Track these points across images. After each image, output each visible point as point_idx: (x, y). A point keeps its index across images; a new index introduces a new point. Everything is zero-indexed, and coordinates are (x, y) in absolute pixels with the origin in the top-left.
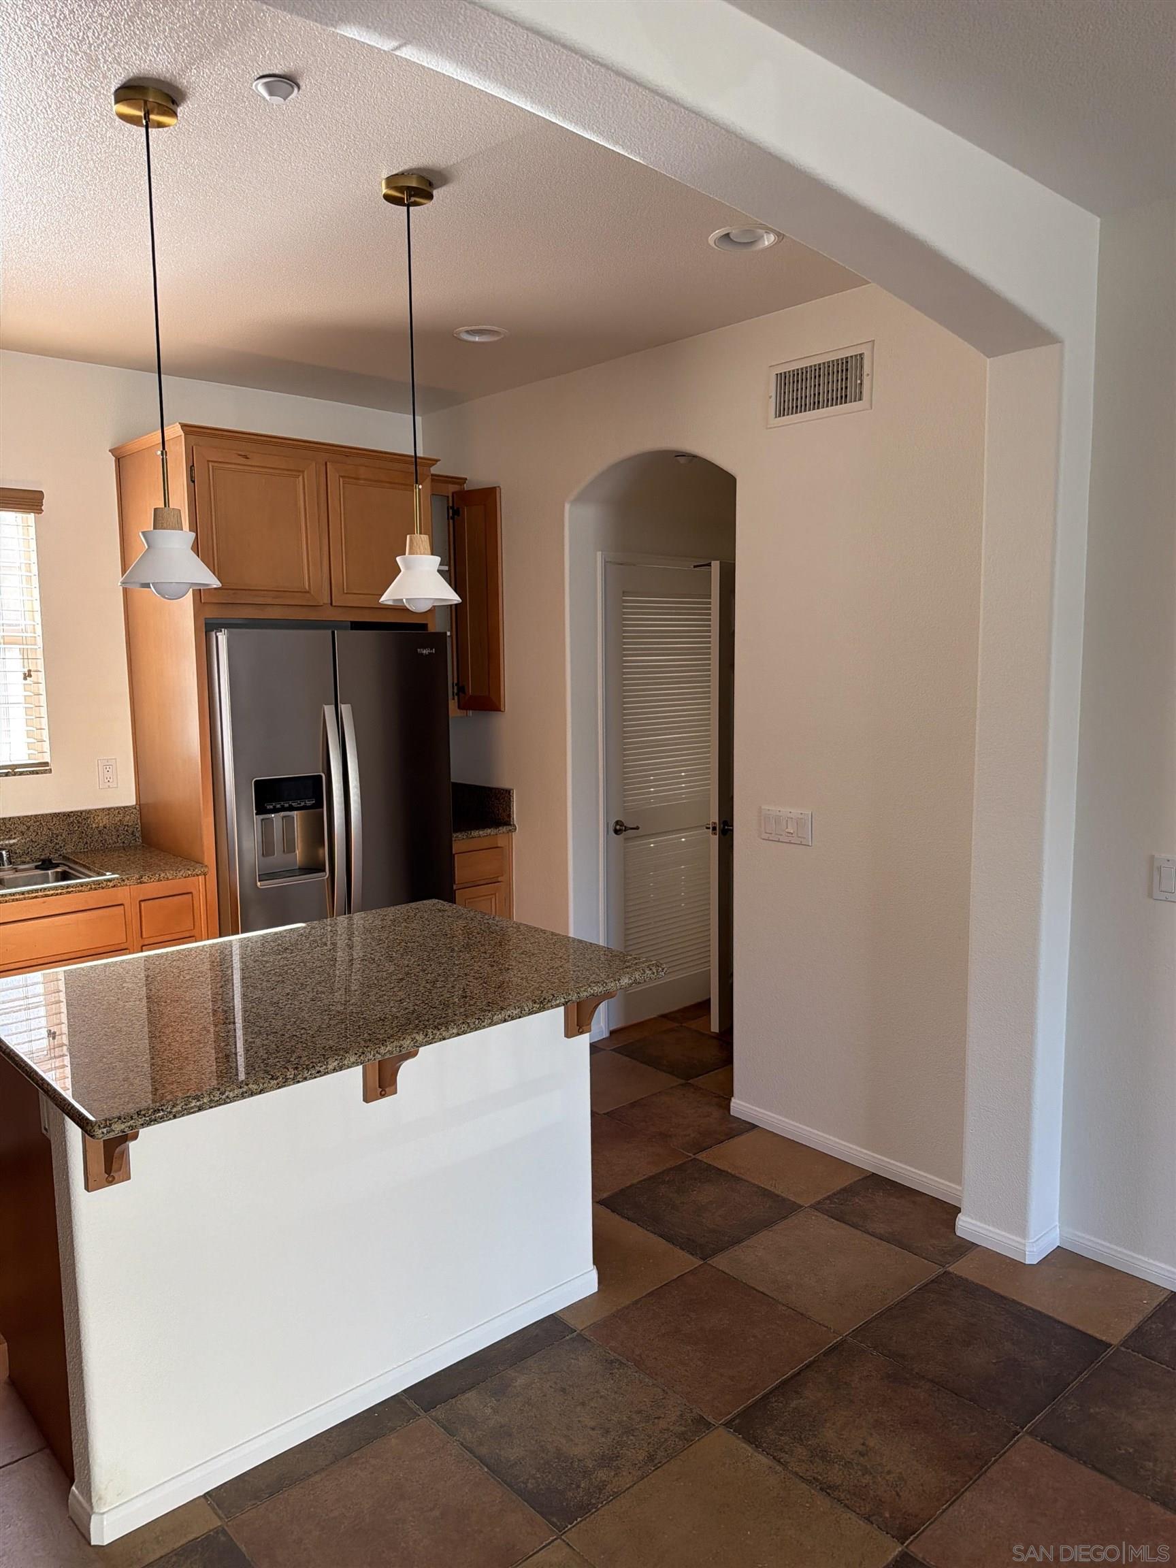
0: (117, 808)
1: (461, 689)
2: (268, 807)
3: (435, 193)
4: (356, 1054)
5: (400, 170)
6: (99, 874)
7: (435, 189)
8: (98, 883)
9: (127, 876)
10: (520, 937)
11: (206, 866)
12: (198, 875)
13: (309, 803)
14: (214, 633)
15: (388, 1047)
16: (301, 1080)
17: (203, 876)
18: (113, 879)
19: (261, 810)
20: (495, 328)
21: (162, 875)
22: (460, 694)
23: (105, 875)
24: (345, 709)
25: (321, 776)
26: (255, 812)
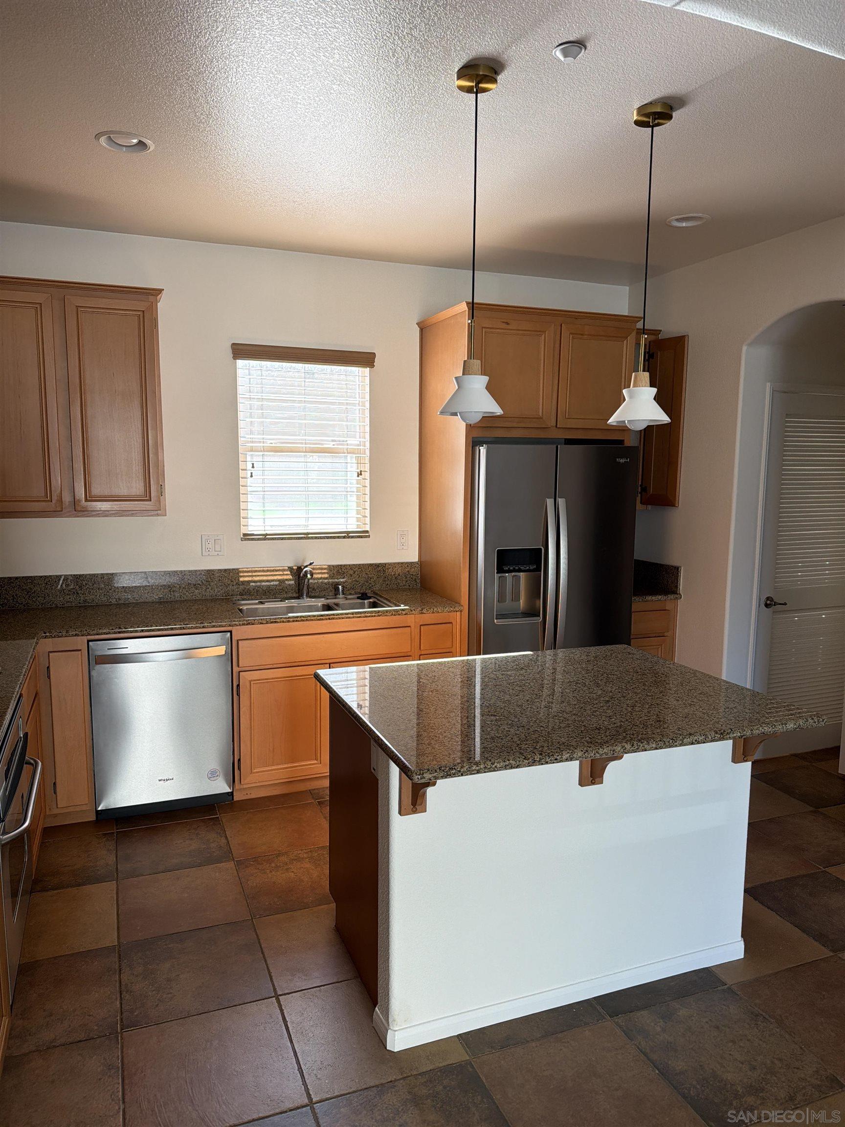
0: (407, 563)
1: (644, 490)
2: (505, 569)
3: (674, 114)
4: (582, 751)
5: (650, 100)
6: (396, 605)
7: (674, 111)
8: (397, 611)
9: (414, 608)
10: (697, 681)
11: (462, 606)
12: (457, 611)
13: (532, 568)
14: (478, 447)
15: (605, 750)
16: (544, 763)
17: (460, 612)
18: (406, 609)
19: (500, 570)
20: (700, 215)
21: (435, 609)
22: (643, 493)
23: (400, 606)
24: (561, 502)
25: (541, 549)
26: (496, 571)
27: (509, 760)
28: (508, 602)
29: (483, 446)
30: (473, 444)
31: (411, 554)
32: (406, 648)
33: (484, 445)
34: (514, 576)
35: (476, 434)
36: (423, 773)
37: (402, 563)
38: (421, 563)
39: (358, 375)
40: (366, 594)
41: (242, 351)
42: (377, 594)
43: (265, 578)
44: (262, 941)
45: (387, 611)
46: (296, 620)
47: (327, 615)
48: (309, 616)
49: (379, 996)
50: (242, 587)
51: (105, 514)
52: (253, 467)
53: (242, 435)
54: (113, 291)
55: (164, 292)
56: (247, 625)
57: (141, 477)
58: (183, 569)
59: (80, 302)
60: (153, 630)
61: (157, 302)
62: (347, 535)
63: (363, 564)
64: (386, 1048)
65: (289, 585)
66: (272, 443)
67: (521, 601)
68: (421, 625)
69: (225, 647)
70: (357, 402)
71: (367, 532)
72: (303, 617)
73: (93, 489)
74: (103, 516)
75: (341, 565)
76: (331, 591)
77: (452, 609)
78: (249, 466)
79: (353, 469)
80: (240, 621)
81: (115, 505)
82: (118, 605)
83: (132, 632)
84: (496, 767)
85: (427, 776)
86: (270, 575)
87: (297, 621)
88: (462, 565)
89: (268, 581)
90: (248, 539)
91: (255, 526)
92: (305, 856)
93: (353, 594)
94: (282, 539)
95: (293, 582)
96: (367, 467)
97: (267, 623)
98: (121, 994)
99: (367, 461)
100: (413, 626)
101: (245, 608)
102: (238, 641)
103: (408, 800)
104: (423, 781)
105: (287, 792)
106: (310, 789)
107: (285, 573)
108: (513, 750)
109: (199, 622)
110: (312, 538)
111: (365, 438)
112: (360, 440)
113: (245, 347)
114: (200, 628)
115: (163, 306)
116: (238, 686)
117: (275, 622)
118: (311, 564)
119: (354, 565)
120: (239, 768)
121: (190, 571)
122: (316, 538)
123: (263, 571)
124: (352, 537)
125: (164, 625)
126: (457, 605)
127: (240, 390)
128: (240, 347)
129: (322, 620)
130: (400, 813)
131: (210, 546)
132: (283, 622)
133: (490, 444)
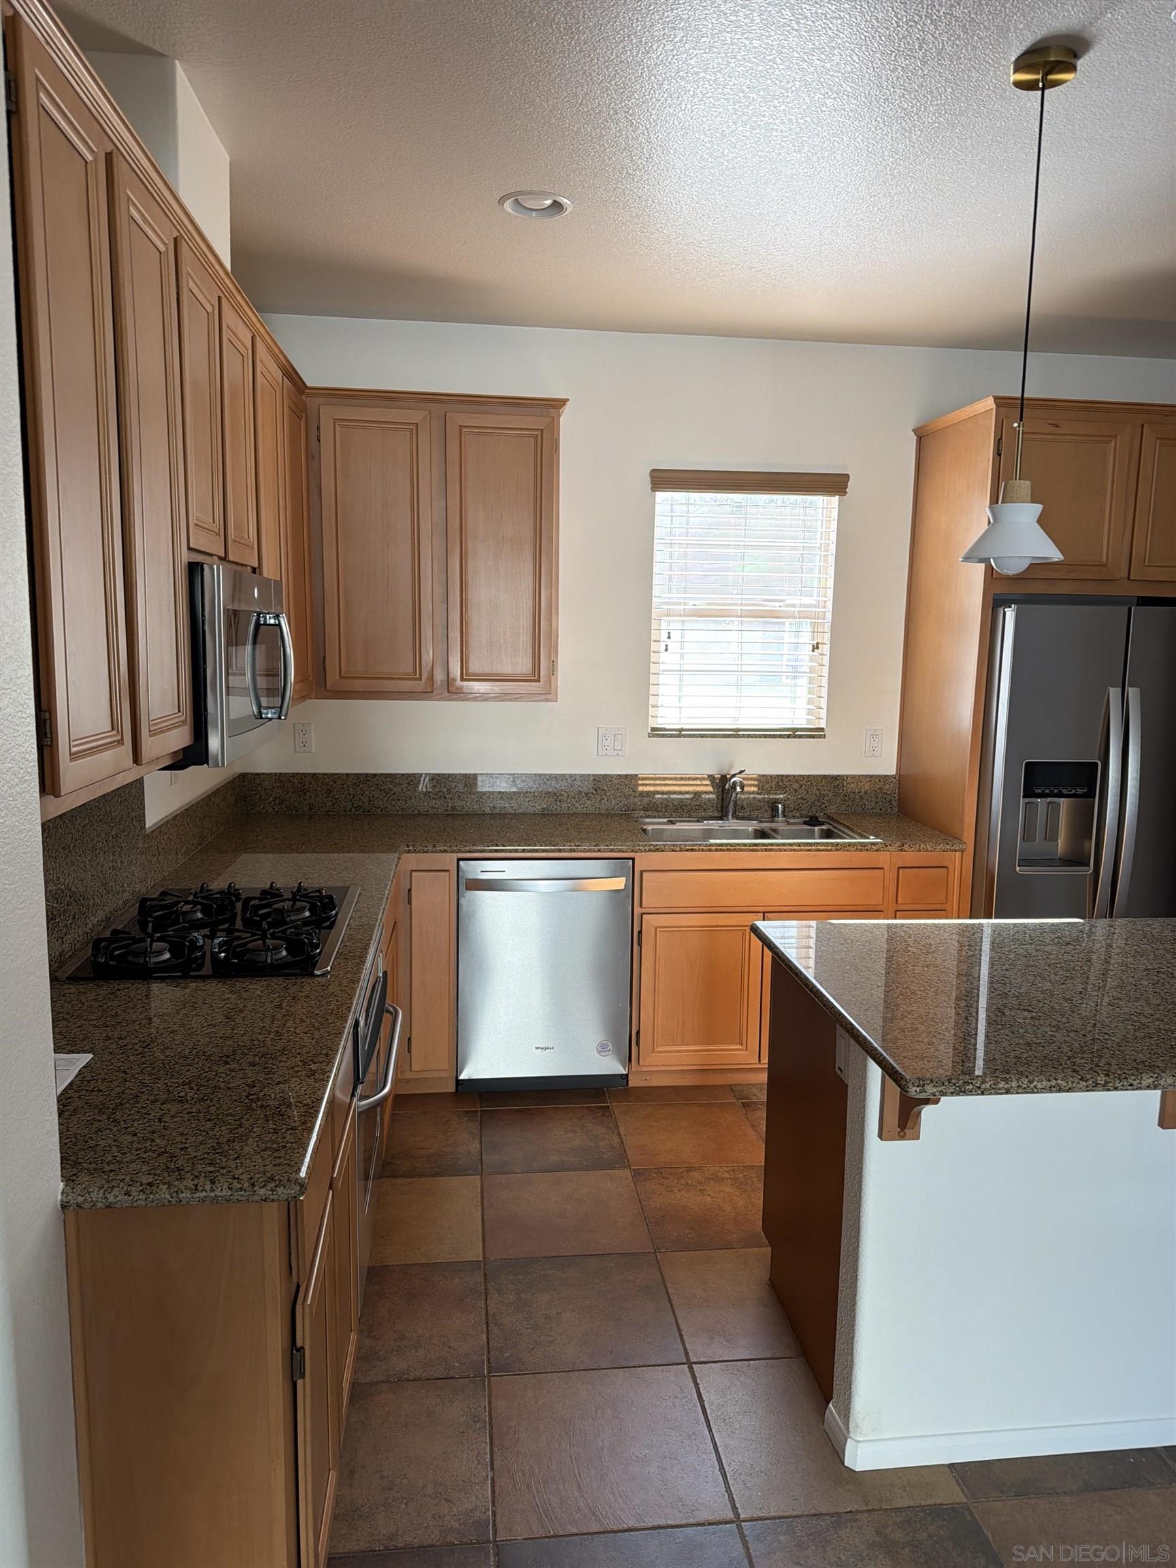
0: (879, 776)
6: (862, 837)
8: (864, 845)
11: (965, 843)
12: (956, 851)
14: (1002, 609)
18: (877, 843)
21: (922, 846)
23: (869, 838)
26: (1022, 794)
27: (1056, 1080)
28: (1038, 845)
29: (1010, 607)
30: (995, 603)
31: (887, 764)
32: (876, 899)
33: (1013, 606)
34: (1049, 803)
35: (1000, 589)
36: (924, 1085)
37: (872, 776)
38: (900, 778)
39: (824, 506)
40: (817, 818)
41: (663, 480)
42: (832, 819)
43: (677, 789)
44: (669, 1285)
45: (849, 844)
46: (720, 848)
47: (764, 845)
48: (738, 845)
49: (836, 1388)
50: (646, 800)
51: (484, 697)
52: (669, 637)
53: (657, 594)
54: (505, 404)
55: (568, 403)
56: (655, 851)
57: (530, 650)
58: (573, 773)
59: (462, 419)
60: (537, 851)
61: (559, 416)
62: (794, 734)
63: (814, 776)
64: (843, 1463)
65: (709, 800)
66: (695, 605)
67: (1059, 841)
68: (900, 868)
69: (624, 879)
70: (818, 545)
71: (822, 729)
72: (730, 845)
73: (471, 665)
74: (482, 701)
75: (782, 776)
76: (767, 811)
77: (948, 847)
78: (664, 635)
79: (806, 639)
80: (646, 845)
81: (498, 686)
82: (493, 816)
83: (510, 851)
84: (1035, 1087)
85: (930, 1089)
86: (684, 785)
87: (721, 850)
88: (967, 784)
89: (681, 793)
90: (658, 734)
91: (667, 718)
92: (726, 1175)
93: (798, 818)
94: (703, 736)
95: (712, 796)
96: (827, 638)
97: (681, 850)
98: (487, 1327)
99: (827, 628)
100: (886, 867)
101: (650, 827)
102: (642, 872)
103: (893, 1119)
104: (923, 1096)
105: (699, 1084)
106: (731, 1083)
107: (704, 782)
108: (1061, 1065)
109: (594, 844)
110: (743, 736)
111: (825, 596)
112: (819, 599)
113: (671, 474)
114: (595, 851)
115: (566, 420)
116: (640, 932)
117: (692, 850)
118: (741, 772)
119: (801, 776)
120: (638, 1044)
121: (581, 776)
122: (749, 736)
123: (676, 779)
124: (800, 737)
125: (551, 845)
126: (955, 841)
127: (658, 532)
128: (662, 474)
129: (756, 851)
130: (880, 1136)
131: (607, 743)
132: (703, 850)
133: (1021, 603)
